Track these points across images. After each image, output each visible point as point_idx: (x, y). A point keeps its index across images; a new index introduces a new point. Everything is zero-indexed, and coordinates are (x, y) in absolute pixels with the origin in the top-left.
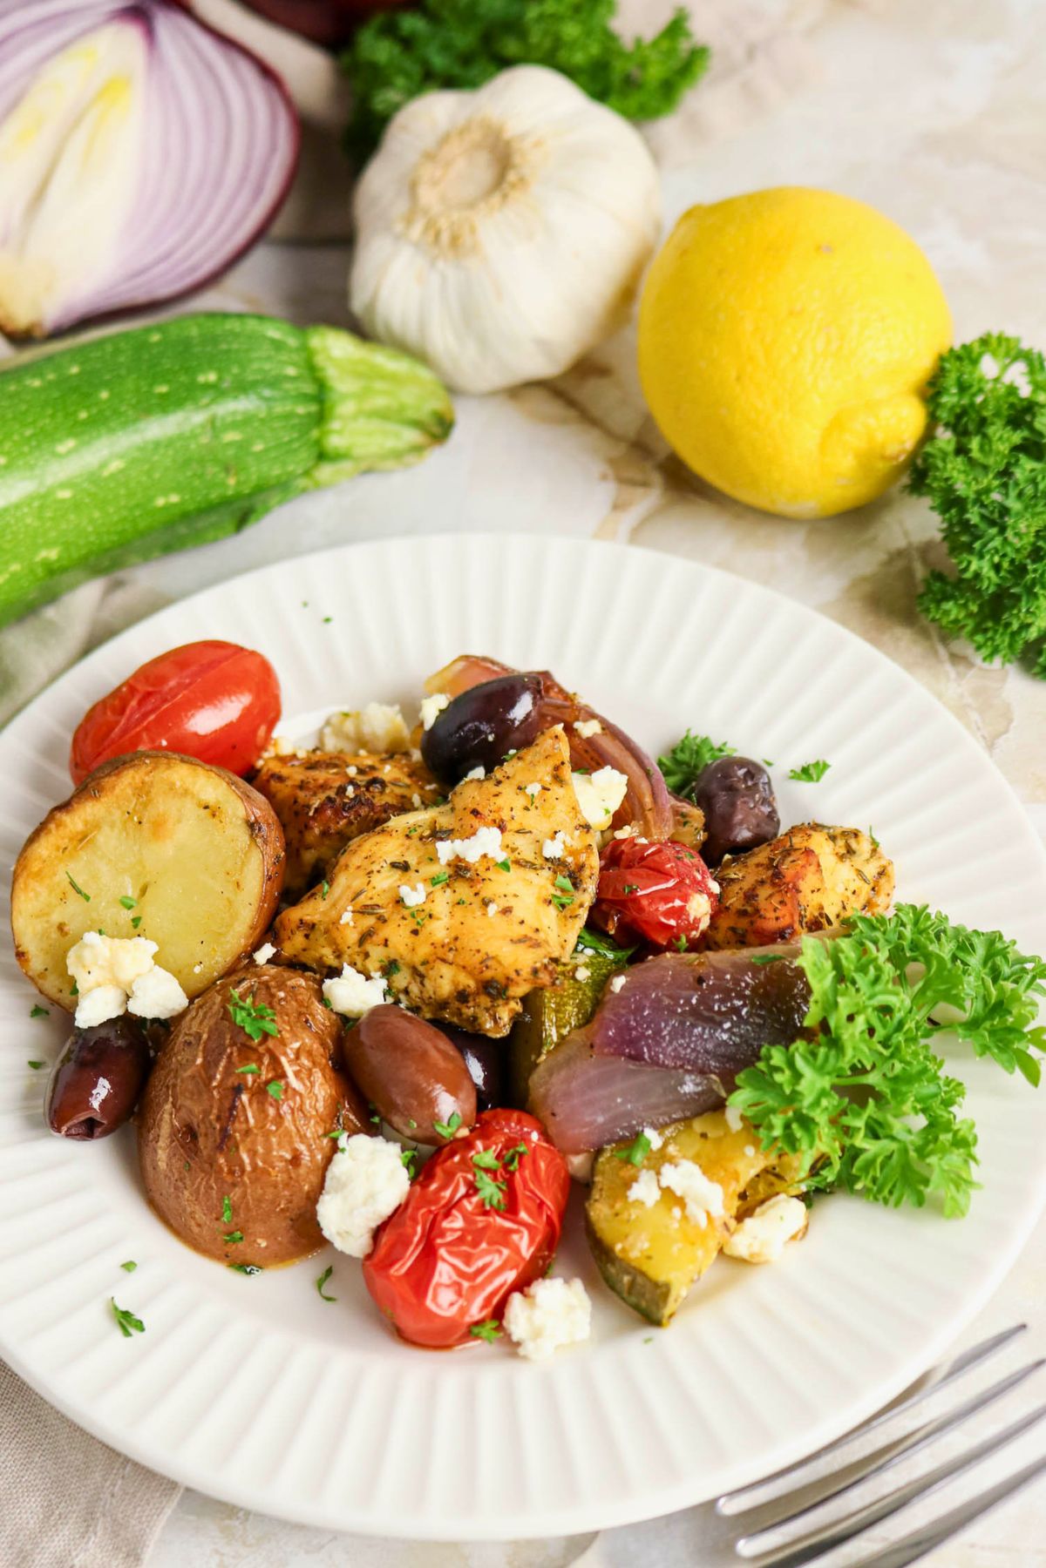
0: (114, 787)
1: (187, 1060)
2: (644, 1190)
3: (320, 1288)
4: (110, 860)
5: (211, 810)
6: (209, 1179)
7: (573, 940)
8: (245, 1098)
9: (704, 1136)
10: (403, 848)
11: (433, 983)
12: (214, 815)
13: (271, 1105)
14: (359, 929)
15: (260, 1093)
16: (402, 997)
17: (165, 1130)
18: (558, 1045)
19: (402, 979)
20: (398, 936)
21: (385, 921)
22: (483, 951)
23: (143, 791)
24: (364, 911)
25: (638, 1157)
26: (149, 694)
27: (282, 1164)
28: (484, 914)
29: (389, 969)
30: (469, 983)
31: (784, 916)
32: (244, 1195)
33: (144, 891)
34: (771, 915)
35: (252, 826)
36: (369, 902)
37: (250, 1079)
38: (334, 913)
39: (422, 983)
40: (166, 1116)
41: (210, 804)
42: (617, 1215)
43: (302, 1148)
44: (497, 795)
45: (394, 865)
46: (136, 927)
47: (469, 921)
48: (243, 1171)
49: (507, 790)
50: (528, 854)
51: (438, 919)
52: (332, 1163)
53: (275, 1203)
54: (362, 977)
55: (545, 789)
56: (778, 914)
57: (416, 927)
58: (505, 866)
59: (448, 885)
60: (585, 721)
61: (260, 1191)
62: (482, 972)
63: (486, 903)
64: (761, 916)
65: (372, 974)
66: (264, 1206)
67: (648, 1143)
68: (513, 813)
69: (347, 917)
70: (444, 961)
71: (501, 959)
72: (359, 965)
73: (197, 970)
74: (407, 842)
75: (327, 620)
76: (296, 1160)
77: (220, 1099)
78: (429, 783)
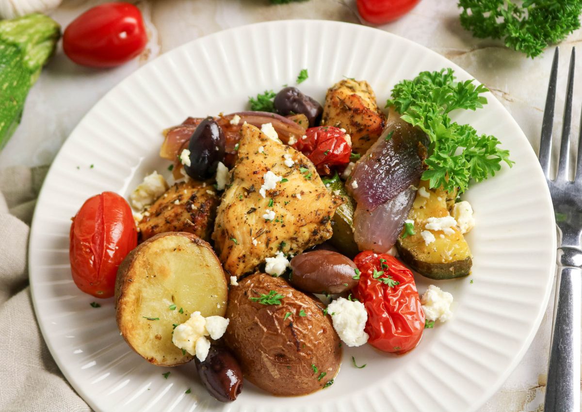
0: (135, 273)
1: (258, 334)
2: (429, 238)
3: (356, 366)
4: (154, 299)
5: (177, 249)
6: (302, 364)
7: (324, 186)
8: (295, 326)
9: (421, 207)
10: (245, 205)
11: (302, 238)
12: (180, 250)
13: (305, 320)
14: (263, 242)
15: (298, 318)
16: (290, 253)
17: (268, 364)
18: (353, 221)
19: (287, 248)
20: (279, 233)
21: (270, 232)
22: (313, 211)
23: (148, 265)
24: (258, 235)
25: (413, 232)
26: (93, 237)
27: (321, 336)
28: (298, 200)
29: (281, 248)
30: (313, 226)
31: (376, 119)
32: (317, 358)
33: (173, 298)
34: (370, 123)
35: (195, 242)
36: (257, 231)
37: (290, 318)
38: (249, 245)
39: (297, 241)
40: (265, 359)
41: (175, 247)
42: (429, 253)
43: (322, 325)
44: (253, 162)
45: (249, 213)
46: (183, 312)
47: (295, 207)
48: (312, 351)
49: (252, 157)
50: (284, 171)
51: (286, 215)
52: (333, 321)
53: (327, 351)
54: (273, 258)
55: (264, 146)
56: (373, 120)
57: (282, 224)
58: (284, 180)
59: (275, 202)
60: (232, 119)
61: (321, 352)
62: (319, 218)
63: (294, 197)
64: (369, 126)
65: (276, 254)
66: (325, 356)
67: (411, 225)
68: (264, 163)
69: (255, 242)
70: (302, 226)
71: (321, 208)
72: (268, 255)
73: (219, 306)
74: (244, 202)
75: (92, 166)
76: (325, 331)
77: (286, 335)
78: (202, 185)
